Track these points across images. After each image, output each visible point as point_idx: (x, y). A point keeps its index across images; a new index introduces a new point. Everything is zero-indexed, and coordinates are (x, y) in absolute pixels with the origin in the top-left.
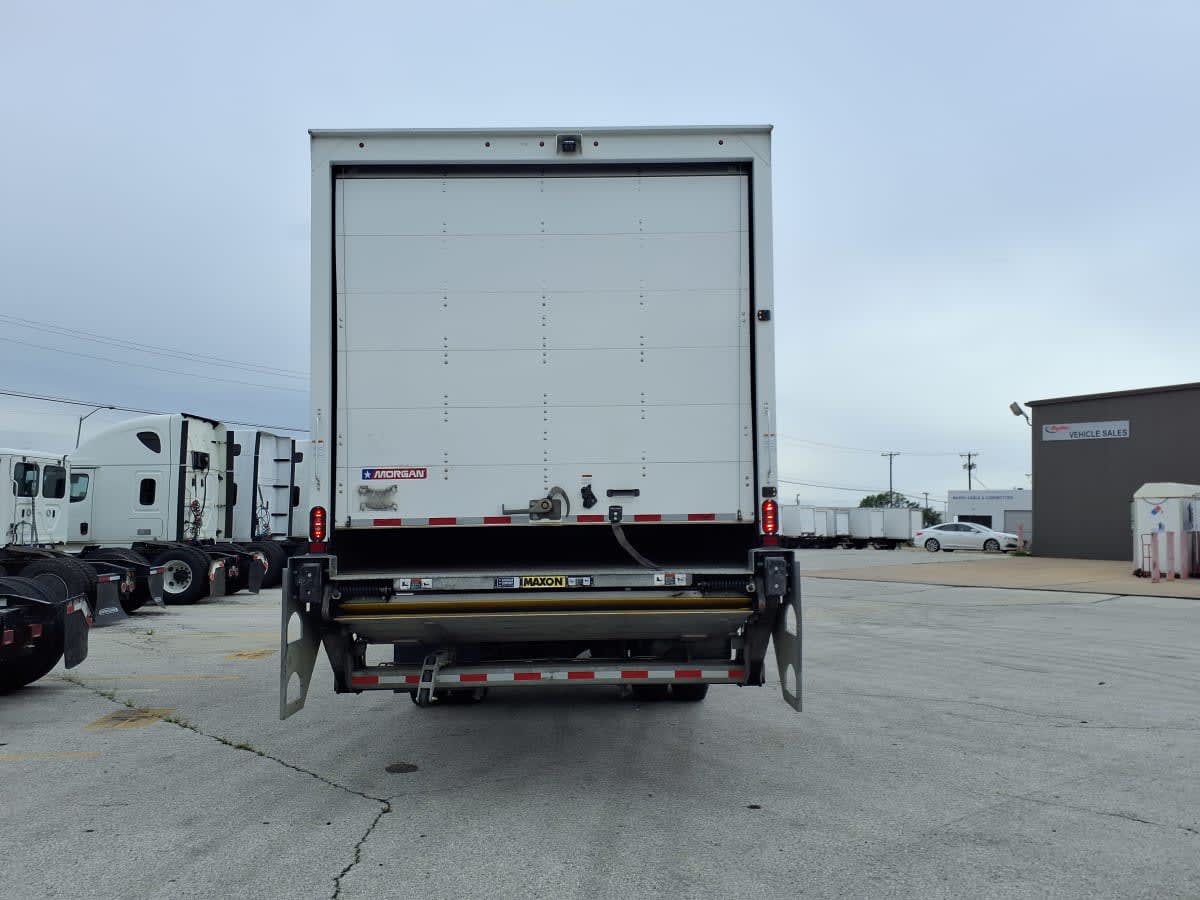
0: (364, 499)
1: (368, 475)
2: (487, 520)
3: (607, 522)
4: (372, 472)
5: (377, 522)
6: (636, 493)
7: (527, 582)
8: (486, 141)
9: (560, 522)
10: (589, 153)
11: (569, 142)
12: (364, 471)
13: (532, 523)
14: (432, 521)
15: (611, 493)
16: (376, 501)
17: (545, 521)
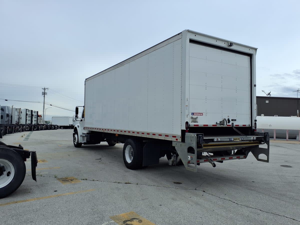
0: (192, 120)
1: (192, 114)
2: (213, 125)
3: (231, 126)
4: (193, 113)
5: (195, 125)
6: (235, 120)
7: (235, 139)
8: (216, 40)
9: (224, 126)
10: (234, 47)
11: (231, 44)
12: (192, 113)
13: (220, 126)
14: (204, 125)
15: (232, 120)
16: (194, 120)
17: (222, 126)
